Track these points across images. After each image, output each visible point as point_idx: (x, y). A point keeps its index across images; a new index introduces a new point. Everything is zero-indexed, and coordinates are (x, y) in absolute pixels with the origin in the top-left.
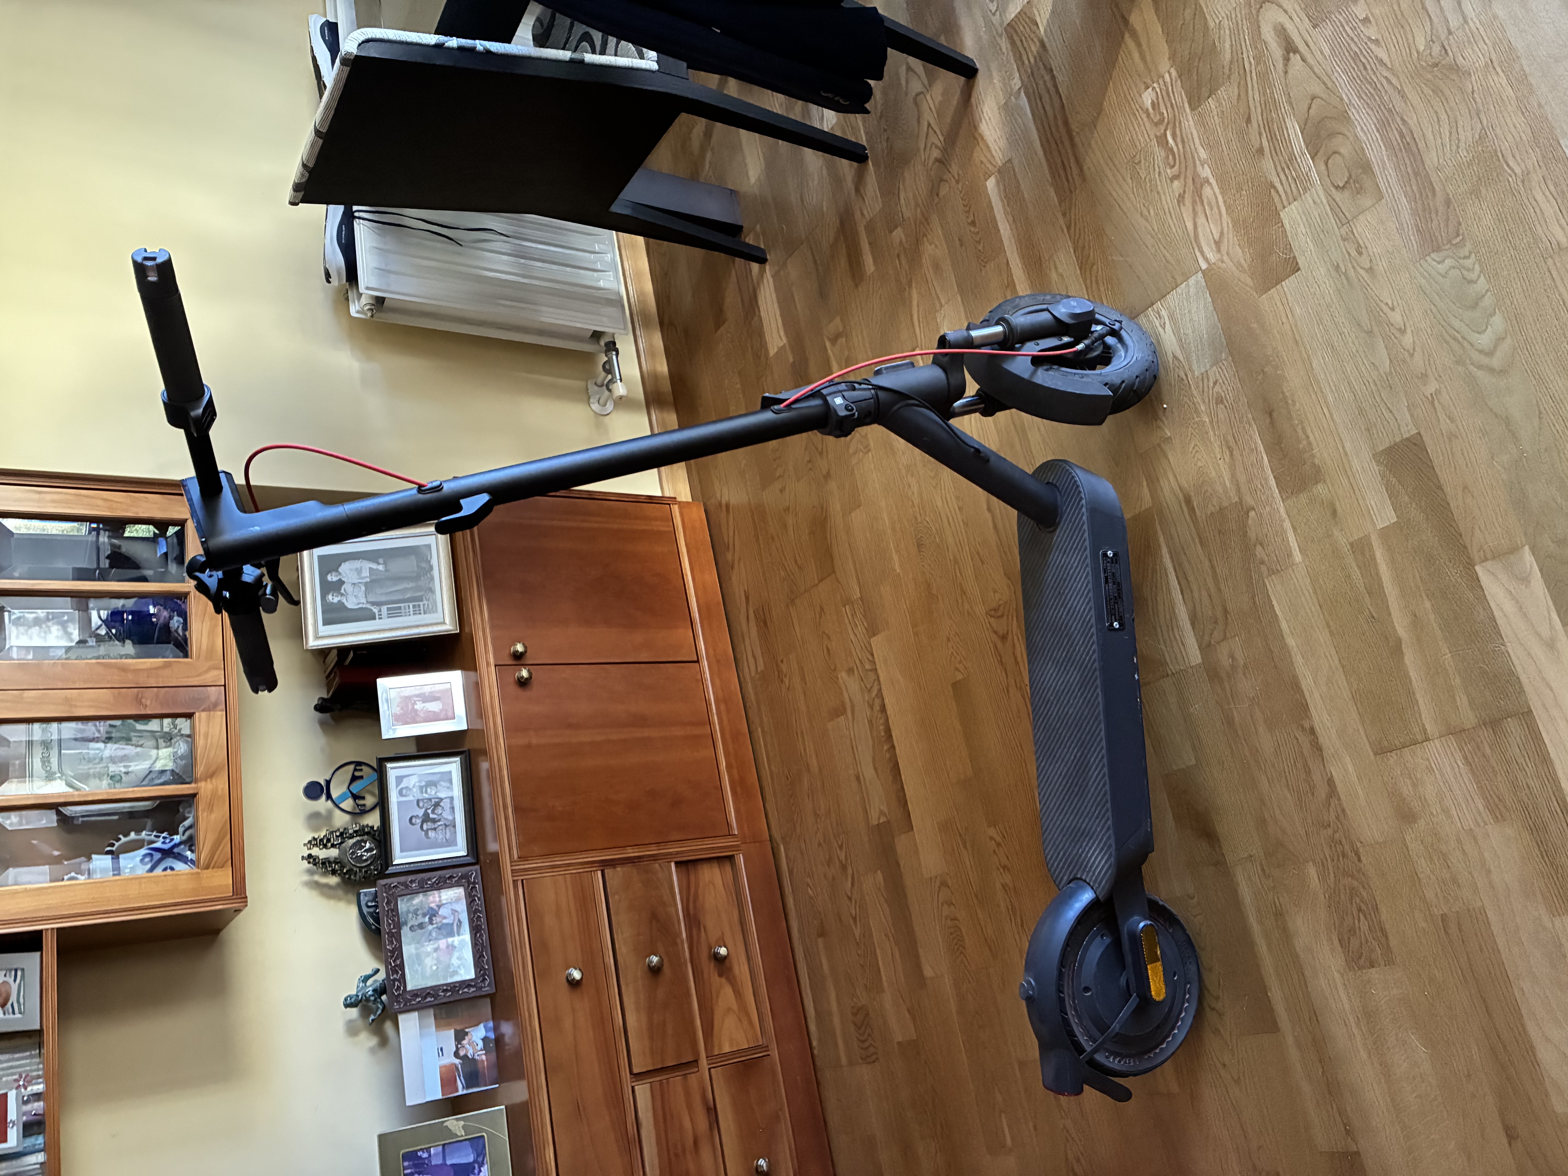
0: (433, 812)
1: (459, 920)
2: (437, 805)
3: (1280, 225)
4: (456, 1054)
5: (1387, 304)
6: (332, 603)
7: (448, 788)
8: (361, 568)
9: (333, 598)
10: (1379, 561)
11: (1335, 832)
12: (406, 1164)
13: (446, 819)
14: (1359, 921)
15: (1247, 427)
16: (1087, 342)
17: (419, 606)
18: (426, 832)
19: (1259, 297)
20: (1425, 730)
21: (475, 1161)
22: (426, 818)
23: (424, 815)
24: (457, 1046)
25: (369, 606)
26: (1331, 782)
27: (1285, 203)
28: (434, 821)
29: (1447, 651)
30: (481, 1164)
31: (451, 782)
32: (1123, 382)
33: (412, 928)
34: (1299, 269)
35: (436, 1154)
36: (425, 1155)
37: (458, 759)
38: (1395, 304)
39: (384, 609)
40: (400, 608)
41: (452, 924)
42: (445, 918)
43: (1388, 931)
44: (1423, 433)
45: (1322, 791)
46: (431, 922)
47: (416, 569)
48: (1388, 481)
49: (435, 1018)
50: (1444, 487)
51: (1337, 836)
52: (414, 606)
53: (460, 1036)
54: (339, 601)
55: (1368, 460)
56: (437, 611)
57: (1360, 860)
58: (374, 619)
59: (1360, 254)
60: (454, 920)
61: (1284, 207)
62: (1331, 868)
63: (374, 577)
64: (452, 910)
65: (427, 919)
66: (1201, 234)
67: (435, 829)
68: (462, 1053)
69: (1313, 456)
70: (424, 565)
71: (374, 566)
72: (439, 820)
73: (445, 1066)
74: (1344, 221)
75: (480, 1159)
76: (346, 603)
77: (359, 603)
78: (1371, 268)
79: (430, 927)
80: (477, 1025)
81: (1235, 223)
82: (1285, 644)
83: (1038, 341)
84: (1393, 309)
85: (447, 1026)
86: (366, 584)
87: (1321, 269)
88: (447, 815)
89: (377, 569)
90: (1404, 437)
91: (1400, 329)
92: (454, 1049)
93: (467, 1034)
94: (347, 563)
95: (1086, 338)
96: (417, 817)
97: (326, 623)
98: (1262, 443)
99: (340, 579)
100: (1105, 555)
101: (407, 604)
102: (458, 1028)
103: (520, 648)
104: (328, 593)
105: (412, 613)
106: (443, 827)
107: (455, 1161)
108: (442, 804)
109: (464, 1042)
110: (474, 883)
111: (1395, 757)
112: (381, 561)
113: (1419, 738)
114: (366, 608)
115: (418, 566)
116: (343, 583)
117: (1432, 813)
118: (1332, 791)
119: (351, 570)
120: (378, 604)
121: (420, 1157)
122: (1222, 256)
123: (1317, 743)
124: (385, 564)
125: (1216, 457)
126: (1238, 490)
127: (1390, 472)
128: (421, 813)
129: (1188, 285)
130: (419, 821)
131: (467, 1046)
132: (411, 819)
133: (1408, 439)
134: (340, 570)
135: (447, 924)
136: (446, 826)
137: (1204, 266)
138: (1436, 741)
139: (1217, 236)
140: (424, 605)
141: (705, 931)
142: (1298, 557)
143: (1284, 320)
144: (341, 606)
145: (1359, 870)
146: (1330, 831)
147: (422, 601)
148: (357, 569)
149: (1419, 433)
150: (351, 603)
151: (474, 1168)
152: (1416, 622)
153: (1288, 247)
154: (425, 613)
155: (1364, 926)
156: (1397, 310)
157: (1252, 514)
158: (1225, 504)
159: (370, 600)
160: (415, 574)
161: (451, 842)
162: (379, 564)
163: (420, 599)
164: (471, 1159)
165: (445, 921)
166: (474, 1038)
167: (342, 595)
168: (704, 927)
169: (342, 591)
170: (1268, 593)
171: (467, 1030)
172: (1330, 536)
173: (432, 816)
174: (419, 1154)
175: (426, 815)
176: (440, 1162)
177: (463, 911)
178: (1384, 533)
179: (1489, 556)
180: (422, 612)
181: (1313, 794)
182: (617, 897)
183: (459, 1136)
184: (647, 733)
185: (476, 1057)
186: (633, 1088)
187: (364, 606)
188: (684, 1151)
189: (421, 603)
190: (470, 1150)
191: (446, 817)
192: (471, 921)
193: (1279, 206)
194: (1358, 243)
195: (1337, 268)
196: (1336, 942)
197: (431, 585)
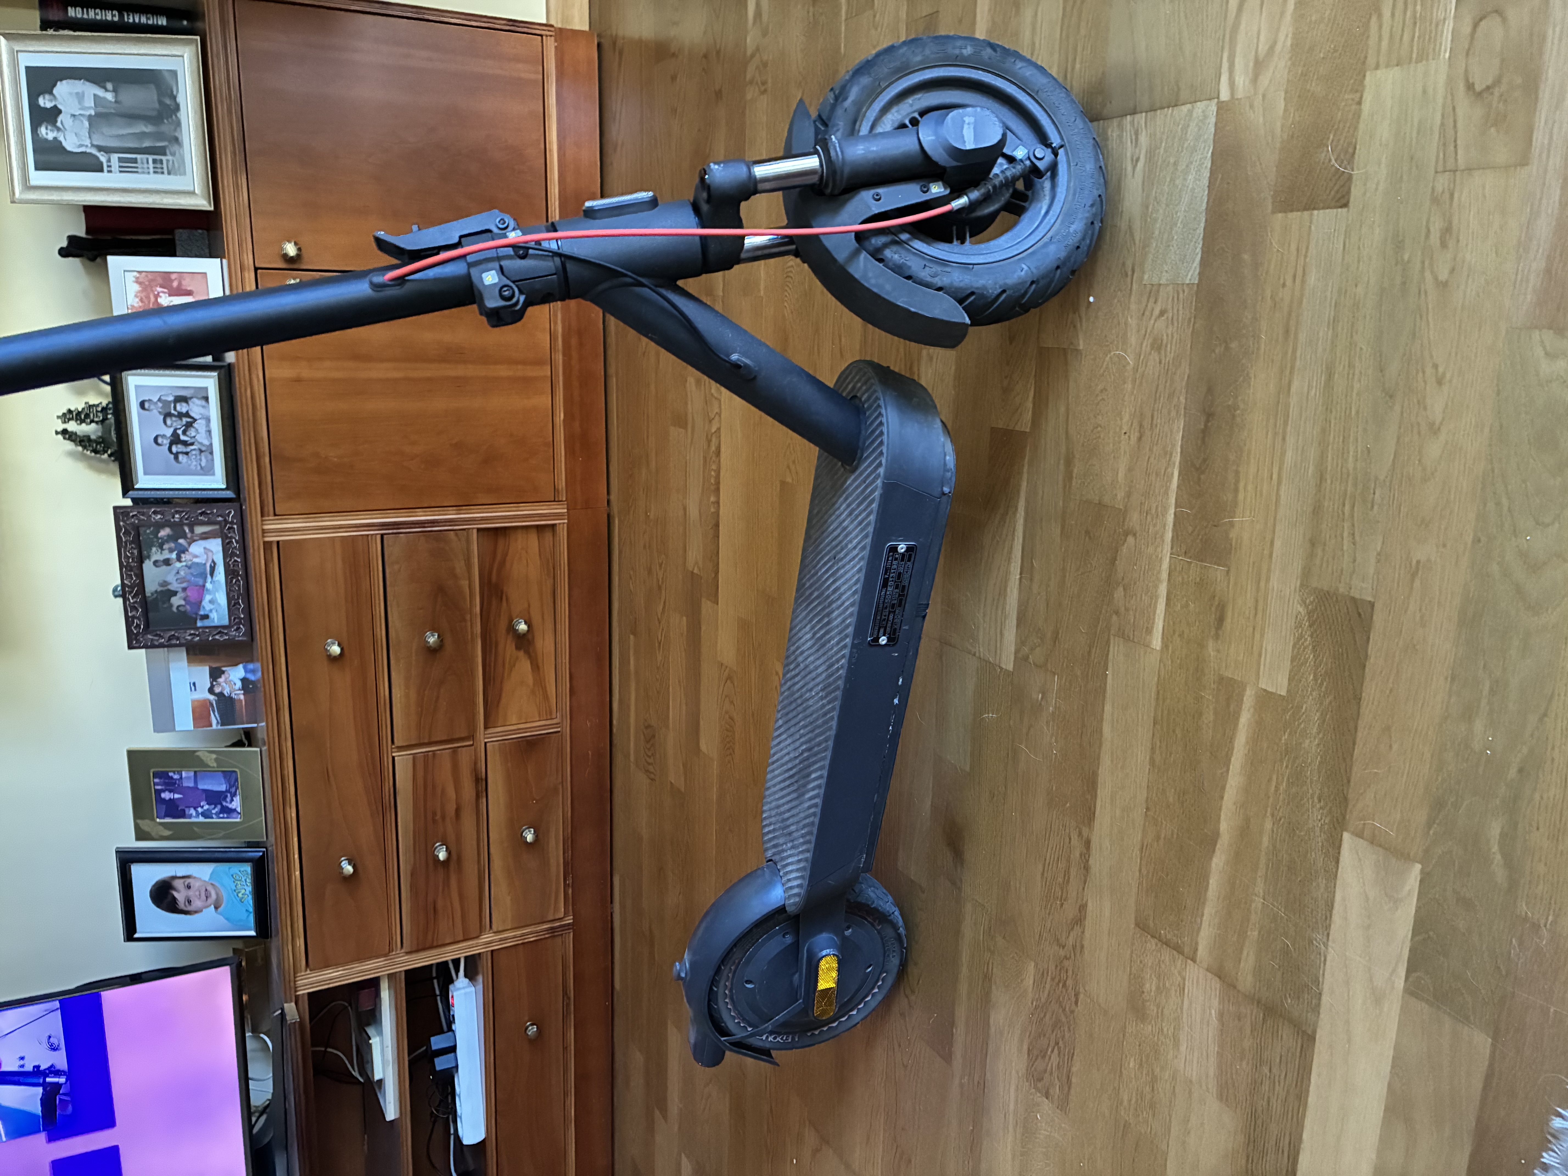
0: (184, 433)
1: (213, 561)
2: (189, 425)
3: (1358, 95)
4: (211, 691)
5: (1435, 366)
6: (46, 140)
7: (203, 407)
8: (83, 93)
9: (47, 133)
10: (1241, 726)
11: (1066, 958)
12: (157, 780)
13: (201, 444)
14: (1052, 1051)
15: (1173, 414)
16: (975, 194)
17: (161, 162)
18: (176, 456)
19: (1273, 212)
20: (1196, 950)
21: (227, 791)
22: (175, 440)
23: (172, 435)
24: (212, 683)
25: (94, 151)
26: (1083, 908)
27: (1382, 60)
28: (185, 443)
29: (1262, 894)
30: (234, 795)
31: (206, 399)
32: (1004, 291)
33: (156, 563)
34: (1345, 205)
35: (188, 778)
36: (176, 777)
37: (215, 374)
38: (1448, 376)
39: (115, 157)
40: (135, 161)
41: (205, 564)
42: (196, 556)
43: (1073, 1085)
44: (1378, 606)
45: (1070, 911)
46: (179, 559)
47: (157, 106)
48: (1301, 636)
49: (188, 654)
50: (1364, 704)
51: (1066, 963)
52: (155, 161)
53: (215, 674)
54: (55, 138)
55: (1293, 588)
56: (185, 174)
57: (1076, 1003)
58: (101, 170)
59: (1444, 245)
60: (207, 560)
61: (1377, 67)
62: (1048, 986)
63: (101, 110)
64: (205, 548)
65: (174, 556)
66: (1243, 27)
67: (187, 453)
68: (217, 690)
69: (1232, 524)
70: (168, 101)
71: (101, 92)
72: (192, 444)
73: (198, 701)
74: (1450, 165)
75: (233, 790)
76: (64, 144)
77: (81, 146)
78: (1446, 284)
79: (178, 565)
80: (236, 665)
81: (1296, 46)
82: (1101, 729)
83: (881, 190)
84: (1440, 382)
85: (201, 662)
86: (90, 118)
87: (1377, 231)
88: (202, 438)
89: (105, 98)
90: (1352, 595)
91: (1434, 424)
92: (209, 685)
93: (223, 672)
94: (64, 82)
95: (975, 185)
96: (164, 436)
97: (40, 166)
98: (1182, 452)
99: (55, 106)
100: (894, 549)
101: (144, 156)
102: (215, 665)
103: (291, 250)
104: (40, 125)
105: (151, 170)
106: (198, 452)
107: (206, 787)
108: (195, 425)
109: (220, 680)
110: (232, 523)
111: (1154, 944)
112: (109, 86)
113: (1186, 950)
114: (90, 154)
115: (160, 102)
116: (60, 112)
117: (1162, 1030)
118: (1079, 920)
119: (71, 94)
120: (108, 150)
121: (172, 778)
122: (1255, 94)
123: (1087, 861)
124: (115, 91)
125: (1121, 428)
126: (1129, 495)
127: (1310, 626)
128: (169, 432)
129: (1190, 112)
130: (166, 442)
131: (224, 684)
132: (156, 440)
133: (1353, 600)
134: (55, 91)
135: (197, 564)
136: (201, 451)
137: (1225, 95)
138: (1201, 970)
139: (1263, 48)
140: (168, 161)
141: (507, 599)
142: (1157, 642)
143: (1289, 283)
144: (57, 147)
145: (1072, 1012)
146: (1062, 953)
147: (165, 154)
148: (77, 94)
149: (1372, 605)
150: (71, 144)
151: (227, 796)
152: (1245, 832)
153: (1351, 150)
154: (169, 173)
155: (1055, 1059)
156: (1446, 388)
157: (1130, 539)
158: (1107, 500)
159: (95, 143)
160: (154, 113)
161: (208, 471)
162: (107, 90)
163: (162, 151)
164: (223, 788)
165: (196, 560)
166: (231, 678)
167: (59, 129)
168: (507, 596)
169: (59, 124)
170: (1108, 655)
171: (224, 669)
172: (1202, 646)
173: (183, 438)
174: (171, 774)
175: (175, 434)
176: (192, 785)
177: (218, 552)
178: (1265, 698)
179: (1367, 833)
180: (165, 171)
181: (1062, 905)
182: (396, 567)
183: (209, 767)
184: (460, 371)
185: (233, 695)
186: (393, 758)
187: (88, 150)
188: (443, 818)
189: (164, 158)
190: (223, 780)
191: (200, 440)
192: (226, 566)
193: (1371, 61)
194: (1450, 223)
195: (1399, 246)
196: (1025, 1047)
197: (177, 134)
